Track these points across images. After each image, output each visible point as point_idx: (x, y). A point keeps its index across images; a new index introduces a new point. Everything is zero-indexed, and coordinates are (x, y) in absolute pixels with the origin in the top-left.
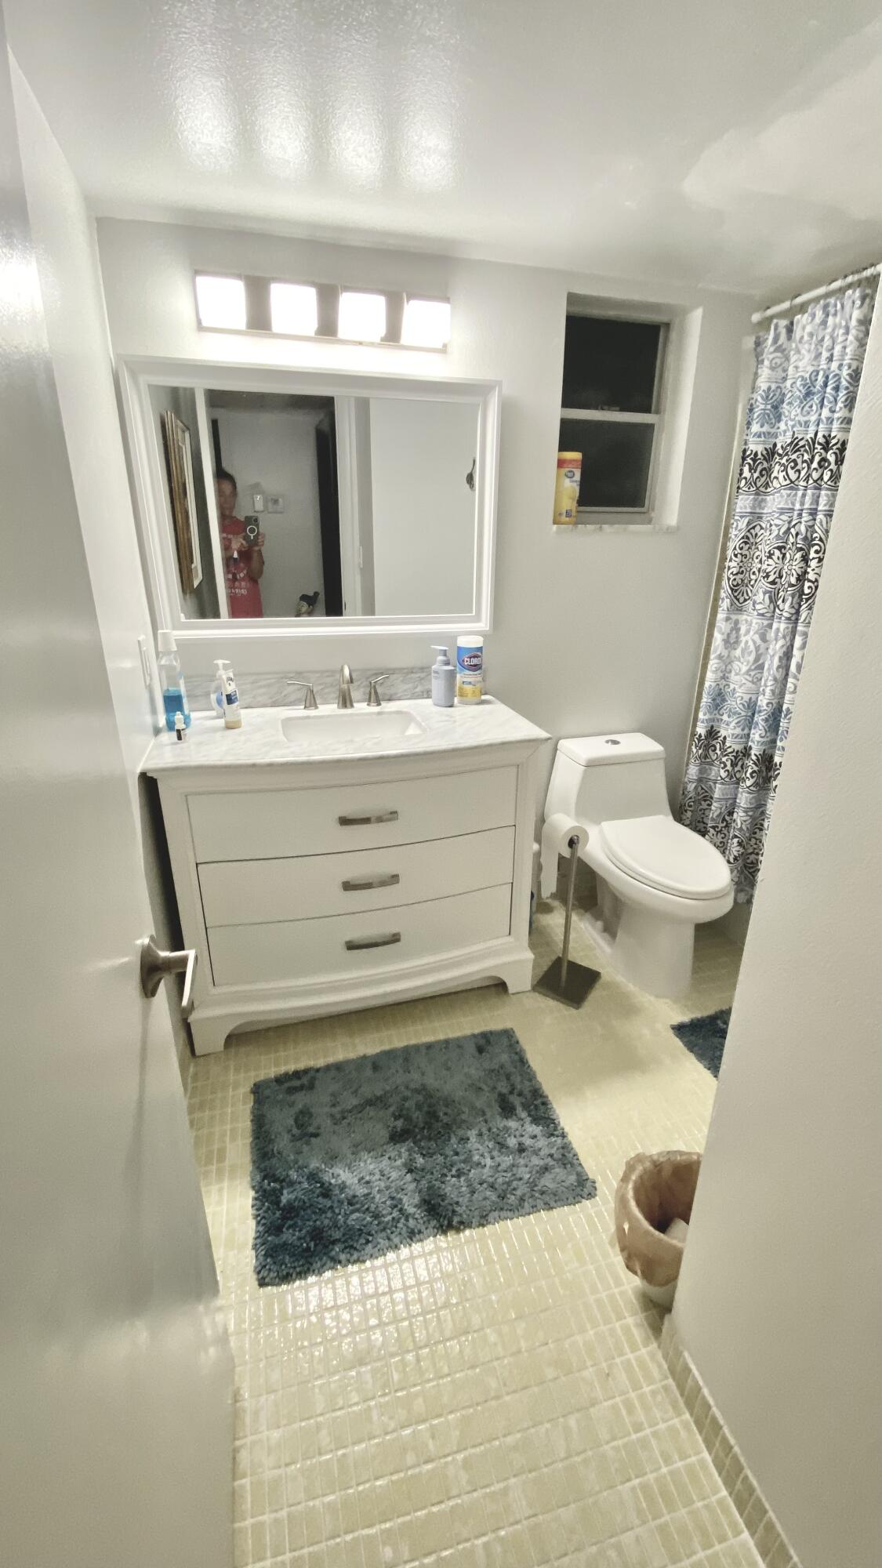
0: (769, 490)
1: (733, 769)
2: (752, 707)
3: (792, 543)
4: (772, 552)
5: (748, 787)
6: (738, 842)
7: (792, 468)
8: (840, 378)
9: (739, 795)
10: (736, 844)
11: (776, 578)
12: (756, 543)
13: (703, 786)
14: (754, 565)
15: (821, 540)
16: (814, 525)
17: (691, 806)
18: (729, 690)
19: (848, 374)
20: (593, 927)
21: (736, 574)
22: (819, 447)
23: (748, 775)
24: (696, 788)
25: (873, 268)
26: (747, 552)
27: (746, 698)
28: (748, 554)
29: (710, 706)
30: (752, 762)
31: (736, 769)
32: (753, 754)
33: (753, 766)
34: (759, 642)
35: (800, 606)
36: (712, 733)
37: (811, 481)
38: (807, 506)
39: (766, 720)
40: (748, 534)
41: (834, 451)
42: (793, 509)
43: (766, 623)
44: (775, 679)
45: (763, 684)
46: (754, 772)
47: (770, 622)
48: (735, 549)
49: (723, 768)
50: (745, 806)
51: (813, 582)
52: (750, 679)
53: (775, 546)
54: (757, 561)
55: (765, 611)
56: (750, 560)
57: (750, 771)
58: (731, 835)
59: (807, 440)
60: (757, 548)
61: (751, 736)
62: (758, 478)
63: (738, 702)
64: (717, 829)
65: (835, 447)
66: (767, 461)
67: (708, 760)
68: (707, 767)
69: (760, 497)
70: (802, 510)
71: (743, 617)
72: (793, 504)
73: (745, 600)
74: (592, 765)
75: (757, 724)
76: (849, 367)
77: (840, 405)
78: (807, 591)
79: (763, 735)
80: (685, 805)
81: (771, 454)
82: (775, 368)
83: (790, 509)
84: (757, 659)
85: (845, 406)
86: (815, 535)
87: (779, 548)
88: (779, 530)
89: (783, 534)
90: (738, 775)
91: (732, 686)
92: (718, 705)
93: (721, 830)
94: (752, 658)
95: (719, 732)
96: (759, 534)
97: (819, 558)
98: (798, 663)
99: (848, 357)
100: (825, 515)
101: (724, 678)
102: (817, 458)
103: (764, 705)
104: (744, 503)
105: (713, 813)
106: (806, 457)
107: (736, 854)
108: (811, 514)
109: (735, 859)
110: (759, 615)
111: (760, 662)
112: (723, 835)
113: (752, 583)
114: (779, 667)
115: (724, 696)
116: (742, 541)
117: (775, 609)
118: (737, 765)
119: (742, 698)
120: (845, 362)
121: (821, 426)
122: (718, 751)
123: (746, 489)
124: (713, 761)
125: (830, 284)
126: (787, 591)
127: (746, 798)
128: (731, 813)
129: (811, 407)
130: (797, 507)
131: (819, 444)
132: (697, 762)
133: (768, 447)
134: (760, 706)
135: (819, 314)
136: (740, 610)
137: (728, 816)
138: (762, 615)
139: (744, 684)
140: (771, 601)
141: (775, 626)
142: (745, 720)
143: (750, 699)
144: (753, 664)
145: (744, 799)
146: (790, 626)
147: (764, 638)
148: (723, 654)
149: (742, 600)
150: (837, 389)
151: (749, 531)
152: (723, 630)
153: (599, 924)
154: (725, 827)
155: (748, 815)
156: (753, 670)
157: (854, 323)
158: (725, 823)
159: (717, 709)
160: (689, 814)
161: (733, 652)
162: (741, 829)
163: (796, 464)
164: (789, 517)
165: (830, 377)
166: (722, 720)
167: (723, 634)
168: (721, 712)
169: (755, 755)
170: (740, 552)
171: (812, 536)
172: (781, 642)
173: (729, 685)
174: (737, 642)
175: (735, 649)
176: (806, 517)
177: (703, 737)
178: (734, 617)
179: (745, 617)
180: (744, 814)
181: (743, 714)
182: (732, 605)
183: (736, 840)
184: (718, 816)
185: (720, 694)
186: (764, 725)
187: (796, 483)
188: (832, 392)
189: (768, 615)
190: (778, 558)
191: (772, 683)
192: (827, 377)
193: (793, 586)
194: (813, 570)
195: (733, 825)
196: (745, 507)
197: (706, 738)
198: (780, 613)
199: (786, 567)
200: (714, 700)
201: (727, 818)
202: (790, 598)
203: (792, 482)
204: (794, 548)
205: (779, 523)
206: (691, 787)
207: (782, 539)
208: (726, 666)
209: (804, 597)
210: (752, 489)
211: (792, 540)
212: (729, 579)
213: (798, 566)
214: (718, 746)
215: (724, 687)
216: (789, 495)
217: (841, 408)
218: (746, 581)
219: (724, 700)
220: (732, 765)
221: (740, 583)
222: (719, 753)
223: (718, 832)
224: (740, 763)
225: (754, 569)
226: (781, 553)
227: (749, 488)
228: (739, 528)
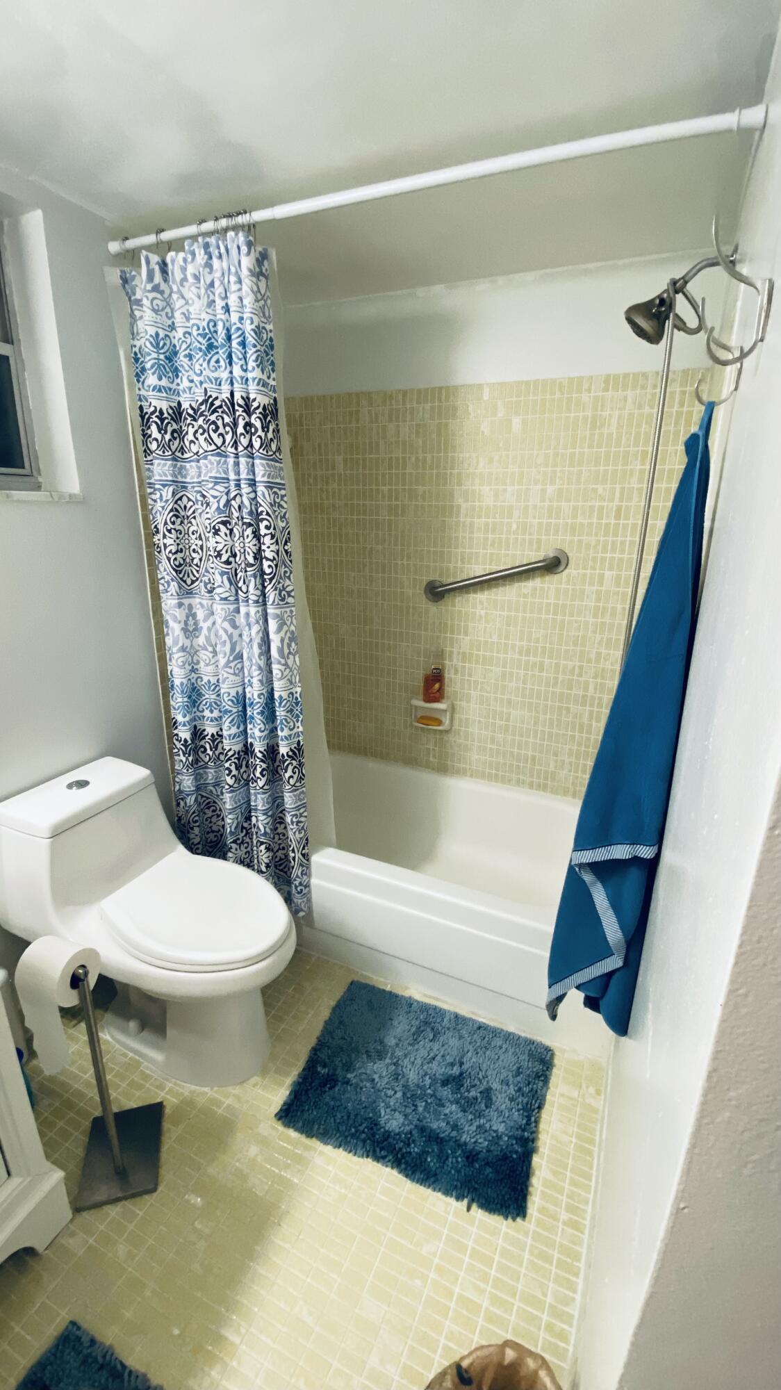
0: (186, 456)
1: (239, 772)
2: (242, 702)
3: (238, 518)
4: (217, 528)
5: (262, 788)
6: (266, 848)
7: (215, 431)
8: (244, 333)
9: (253, 798)
10: (264, 851)
11: (229, 557)
12: (188, 517)
13: (205, 794)
14: (192, 542)
15: (268, 514)
16: (256, 497)
17: (196, 821)
18: (203, 683)
19: (253, 330)
20: (125, 1031)
21: (176, 553)
22: (241, 409)
23: (258, 774)
24: (196, 799)
25: (248, 215)
26: (180, 528)
27: (233, 692)
28: (182, 530)
29: (187, 706)
30: (258, 760)
31: (242, 771)
32: (257, 750)
33: (261, 763)
34: (230, 630)
35: (264, 587)
36: (197, 734)
37: (240, 448)
38: (243, 476)
39: (262, 713)
40: (176, 506)
41: (258, 415)
42: (228, 479)
43: (232, 607)
44: (260, 668)
45: (246, 674)
46: (263, 770)
47: (235, 606)
48: (166, 523)
49: (228, 775)
50: (264, 808)
51: (272, 561)
52: (231, 671)
53: (220, 520)
54: (194, 537)
55: (227, 594)
56: (187, 536)
57: (259, 770)
58: (255, 842)
59: (224, 401)
60: (191, 523)
61: (249, 731)
62: (170, 440)
63: (226, 699)
64: (238, 842)
65: (258, 411)
66: (175, 421)
67: (200, 764)
68: (201, 771)
69: (179, 464)
70: (239, 480)
71: (196, 601)
72: (226, 472)
73: (193, 582)
74: (59, 832)
75: (253, 718)
76: (252, 323)
77: (251, 364)
78: (268, 571)
79: (263, 729)
80: (189, 822)
81: (177, 413)
82: (158, 310)
83: (224, 478)
84: (233, 649)
85: (258, 366)
86: (260, 509)
87: (224, 523)
88: (218, 502)
89: (224, 506)
90: (245, 777)
91: (205, 679)
92: (195, 702)
93: (243, 840)
94: (228, 648)
95: (204, 730)
96: (188, 506)
97: (271, 533)
98: (278, 647)
99: (248, 310)
100: (266, 487)
101: (193, 670)
102: (241, 423)
103: (256, 696)
104: (161, 469)
105: (230, 827)
106: (227, 420)
107: (267, 861)
108: (250, 485)
109: (268, 866)
110: (222, 599)
111: (237, 651)
112: (246, 845)
113: (195, 562)
114: (260, 655)
115: (199, 690)
116: (172, 514)
117: (237, 592)
118: (241, 767)
119: (229, 694)
120: (245, 316)
121: (236, 385)
122: (209, 751)
123: (161, 453)
124: (207, 763)
125: (200, 223)
126: (246, 571)
127: (263, 799)
128: (248, 818)
129: (217, 361)
130: (232, 476)
131: (240, 405)
132: (190, 771)
133: (173, 405)
134: (250, 699)
135: (201, 257)
136: (190, 593)
137: (246, 822)
138: (226, 599)
139: (228, 678)
140: (231, 584)
141: (243, 610)
142: (238, 716)
143: (237, 693)
144: (231, 655)
145: (260, 802)
146: (260, 609)
147: (235, 627)
148: (185, 646)
149: (189, 582)
150: (243, 344)
151: (176, 503)
152: (179, 618)
153: (133, 1025)
154: (245, 835)
155: (269, 816)
156: (232, 661)
157: (245, 272)
158: (244, 831)
159: (194, 707)
160: (196, 830)
161: (195, 640)
162: (265, 833)
163: (217, 428)
164: (226, 488)
165: (232, 331)
166: (204, 717)
167: (180, 622)
168: (200, 709)
169: (260, 751)
170: (172, 527)
171: (257, 511)
172: (255, 628)
173: (201, 678)
174: (197, 629)
175: (197, 637)
176: (245, 489)
177: (190, 742)
178: (186, 602)
179: (198, 600)
180: (265, 817)
181: (235, 710)
182: (180, 588)
183: (263, 847)
184: (236, 828)
185: (194, 689)
186: (262, 718)
187: (223, 448)
188: (237, 346)
189: (232, 598)
190: (226, 535)
191: (258, 672)
192: (228, 330)
193: (253, 565)
194: (269, 547)
195: (254, 830)
196: (166, 475)
197: (192, 740)
198: (245, 596)
199: (237, 545)
200: (190, 697)
201: (245, 825)
202: (253, 579)
203: (218, 448)
204: (240, 523)
205: (216, 494)
206: (191, 800)
207: (224, 512)
208: (192, 657)
209: (266, 577)
210: (167, 454)
211: (236, 514)
212: (169, 559)
213: (251, 543)
214: (208, 746)
215: (196, 680)
216: (219, 463)
217: (254, 369)
218: (188, 560)
219: (200, 695)
220: (237, 769)
221: (182, 562)
222: (211, 753)
223: (240, 845)
224: (244, 763)
225: (194, 547)
226: (228, 529)
227: (164, 452)
228: (164, 500)
